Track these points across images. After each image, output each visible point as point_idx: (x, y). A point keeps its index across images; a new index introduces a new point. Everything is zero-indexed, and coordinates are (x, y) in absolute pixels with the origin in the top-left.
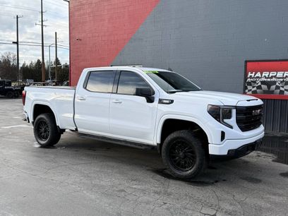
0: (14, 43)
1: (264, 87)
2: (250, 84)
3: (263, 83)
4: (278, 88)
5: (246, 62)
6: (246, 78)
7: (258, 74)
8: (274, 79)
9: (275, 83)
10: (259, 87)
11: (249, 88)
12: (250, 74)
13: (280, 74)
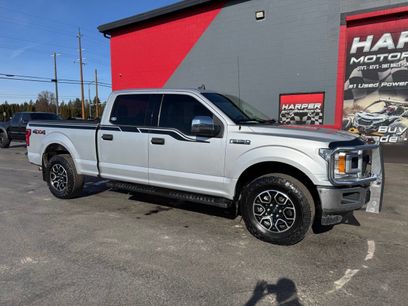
0: (53, 81)
1: (297, 118)
2: (284, 116)
3: (296, 114)
4: (309, 118)
5: (281, 95)
6: (280, 111)
7: (292, 107)
8: (306, 111)
9: (306, 114)
10: (293, 119)
11: (284, 119)
12: (284, 107)
13: (311, 106)
